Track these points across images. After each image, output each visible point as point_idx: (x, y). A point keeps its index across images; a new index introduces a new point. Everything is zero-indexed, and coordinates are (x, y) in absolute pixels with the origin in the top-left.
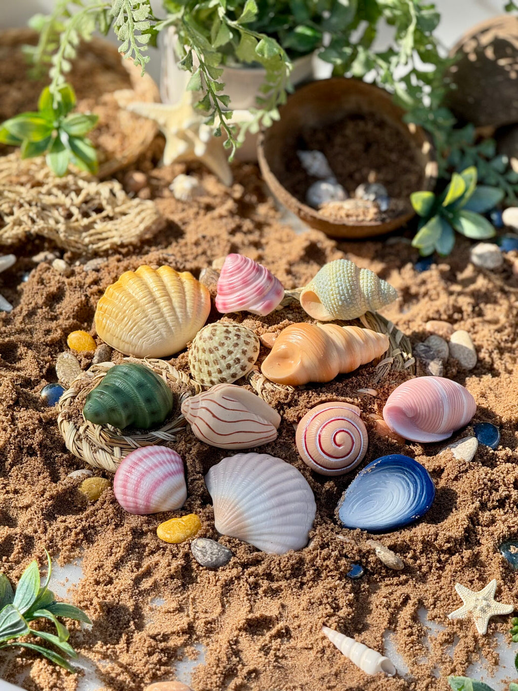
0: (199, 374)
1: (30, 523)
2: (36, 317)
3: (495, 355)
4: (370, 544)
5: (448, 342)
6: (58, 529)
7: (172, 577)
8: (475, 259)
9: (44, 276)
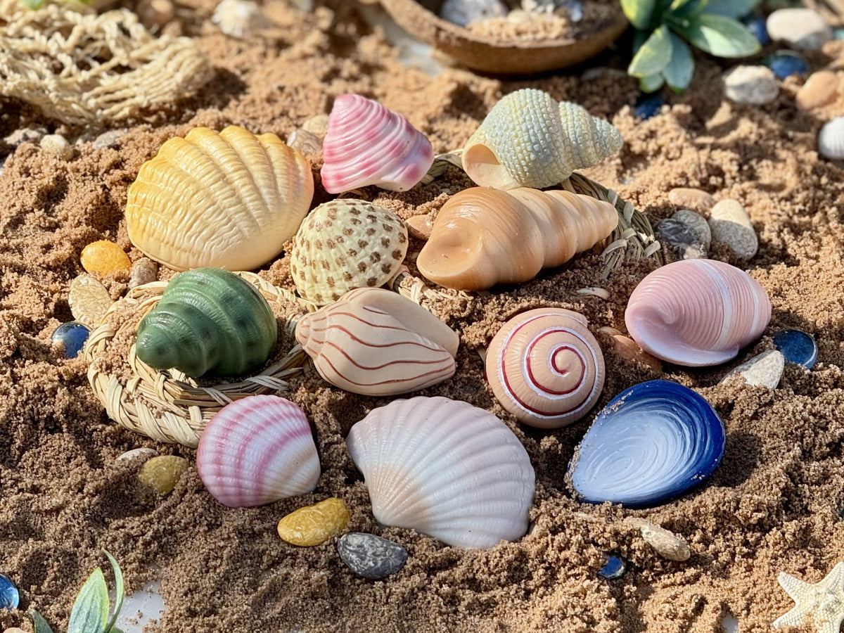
0: (313, 286)
1: (66, 534)
2: (24, 227)
3: (787, 236)
4: (630, 521)
5: (708, 219)
6: (115, 540)
7: (314, 596)
8: (731, 94)
9: (30, 162)
